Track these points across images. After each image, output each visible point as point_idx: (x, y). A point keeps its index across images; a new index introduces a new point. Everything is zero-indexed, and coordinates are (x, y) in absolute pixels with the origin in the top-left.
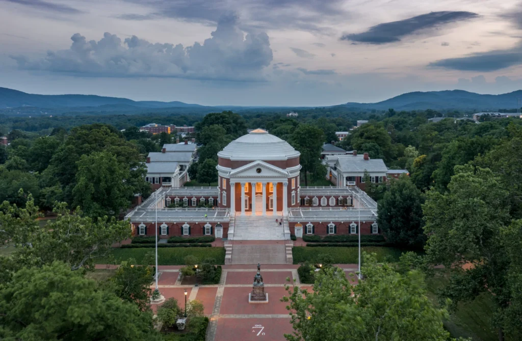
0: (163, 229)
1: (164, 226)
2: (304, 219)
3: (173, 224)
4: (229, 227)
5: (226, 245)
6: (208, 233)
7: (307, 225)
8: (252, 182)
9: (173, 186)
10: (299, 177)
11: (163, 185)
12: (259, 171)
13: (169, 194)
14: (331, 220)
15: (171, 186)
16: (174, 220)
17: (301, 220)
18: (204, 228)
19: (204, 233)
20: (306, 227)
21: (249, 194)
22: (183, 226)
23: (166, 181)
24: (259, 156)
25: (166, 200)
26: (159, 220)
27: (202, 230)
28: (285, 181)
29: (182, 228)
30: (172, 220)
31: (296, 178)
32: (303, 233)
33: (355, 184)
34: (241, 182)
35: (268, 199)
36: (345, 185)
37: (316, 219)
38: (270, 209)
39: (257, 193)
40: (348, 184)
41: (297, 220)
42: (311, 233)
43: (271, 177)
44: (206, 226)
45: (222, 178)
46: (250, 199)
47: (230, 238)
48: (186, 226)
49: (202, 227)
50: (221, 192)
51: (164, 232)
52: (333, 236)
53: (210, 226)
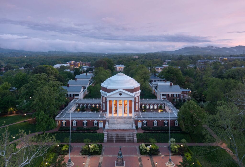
0: (74, 123)
1: (74, 122)
2: (142, 118)
3: (79, 121)
4: (106, 122)
5: (104, 132)
6: (96, 125)
7: (144, 122)
8: (117, 100)
9: (80, 98)
10: (139, 96)
11: (75, 98)
12: (121, 94)
13: (77, 103)
14: (155, 119)
15: (79, 98)
16: (79, 119)
17: (141, 119)
18: (94, 123)
19: (94, 125)
20: (143, 122)
21: (116, 105)
22: (84, 122)
23: (76, 96)
24: (121, 87)
25: (76, 106)
26: (72, 118)
27: (93, 123)
28: (133, 99)
29: (83, 123)
30: (78, 119)
31: (138, 97)
32: (142, 126)
33: (166, 98)
34: (112, 100)
35: (125, 108)
36: (161, 98)
37: (148, 119)
38: (126, 112)
39: (119, 105)
40: (163, 98)
41: (139, 119)
42: (146, 126)
43: (126, 97)
44: (95, 122)
45: (103, 97)
46: (116, 108)
47: (106, 128)
48: (85, 122)
49: (93, 122)
50: (102, 103)
51: (74, 125)
52: (156, 127)
53: (97, 122)
